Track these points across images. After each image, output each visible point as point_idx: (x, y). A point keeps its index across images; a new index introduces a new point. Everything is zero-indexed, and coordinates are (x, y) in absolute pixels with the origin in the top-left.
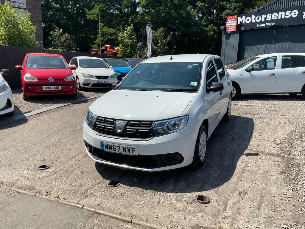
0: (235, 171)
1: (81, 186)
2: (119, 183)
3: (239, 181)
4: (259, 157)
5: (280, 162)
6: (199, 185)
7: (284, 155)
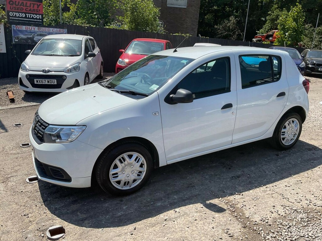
0: (150, 219)
1: (16, 171)
2: (37, 181)
3: (129, 233)
4: (217, 215)
5: (231, 236)
6: (85, 216)
7: (261, 229)
